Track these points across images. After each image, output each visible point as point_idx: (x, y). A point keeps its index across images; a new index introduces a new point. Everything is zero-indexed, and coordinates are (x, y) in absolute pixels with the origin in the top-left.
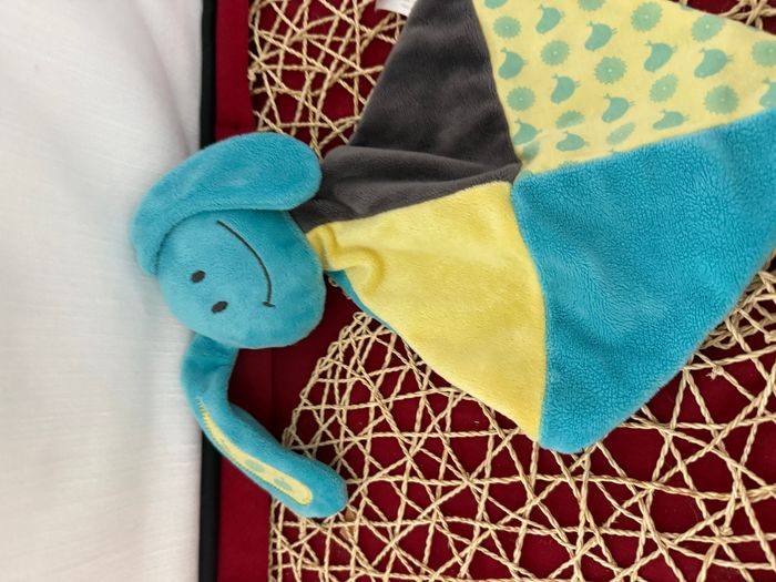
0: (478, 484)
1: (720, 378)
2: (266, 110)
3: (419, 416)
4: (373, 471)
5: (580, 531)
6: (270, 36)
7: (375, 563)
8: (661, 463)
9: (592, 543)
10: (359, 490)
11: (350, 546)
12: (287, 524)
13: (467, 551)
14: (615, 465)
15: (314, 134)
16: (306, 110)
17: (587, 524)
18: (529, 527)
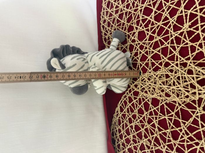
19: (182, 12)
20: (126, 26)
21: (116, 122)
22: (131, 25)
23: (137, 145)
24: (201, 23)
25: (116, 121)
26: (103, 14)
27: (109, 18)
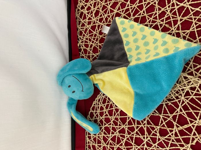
0: (126, 127)
1: (170, 105)
2: (82, 52)
3: (113, 113)
4: (105, 124)
5: (145, 136)
6: (81, 37)
7: (106, 143)
8: (160, 122)
9: (148, 139)
10: (102, 128)
11: (101, 140)
12: (89, 135)
13: (124, 140)
14: (152, 123)
15: (91, 57)
16: (89, 52)
17: (147, 135)
18: (136, 136)
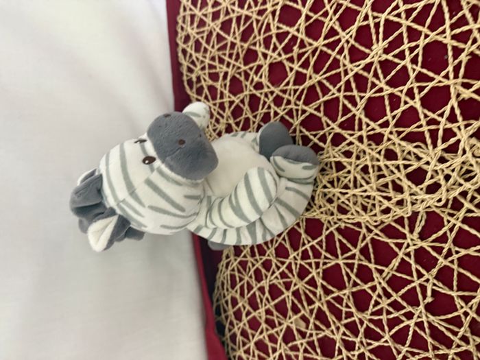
19: (366, 18)
20: (240, 50)
21: (225, 282)
22: (252, 47)
23: (277, 332)
24: (409, 43)
25: (224, 278)
26: (184, 22)
27: (198, 31)
